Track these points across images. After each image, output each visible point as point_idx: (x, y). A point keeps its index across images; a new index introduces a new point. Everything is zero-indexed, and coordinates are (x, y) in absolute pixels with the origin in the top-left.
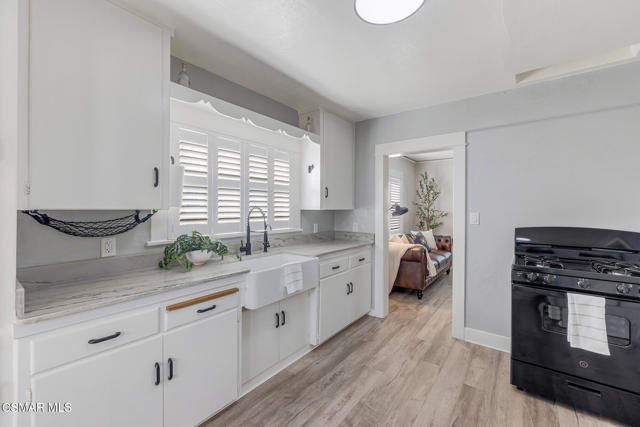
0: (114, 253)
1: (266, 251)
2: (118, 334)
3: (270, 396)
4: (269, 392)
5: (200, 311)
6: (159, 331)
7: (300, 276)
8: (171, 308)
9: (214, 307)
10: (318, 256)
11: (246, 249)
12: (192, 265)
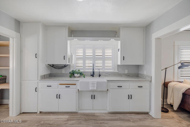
0: (64, 72)
1: (99, 77)
2: (51, 86)
3: (83, 116)
4: (84, 115)
5: (66, 87)
6: (58, 88)
7: (96, 85)
8: (60, 84)
9: (69, 87)
10: (108, 81)
11: (93, 75)
12: (75, 77)
